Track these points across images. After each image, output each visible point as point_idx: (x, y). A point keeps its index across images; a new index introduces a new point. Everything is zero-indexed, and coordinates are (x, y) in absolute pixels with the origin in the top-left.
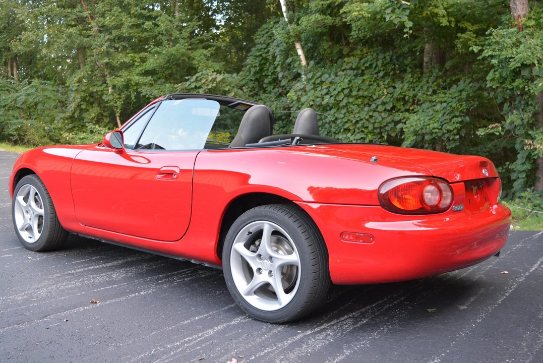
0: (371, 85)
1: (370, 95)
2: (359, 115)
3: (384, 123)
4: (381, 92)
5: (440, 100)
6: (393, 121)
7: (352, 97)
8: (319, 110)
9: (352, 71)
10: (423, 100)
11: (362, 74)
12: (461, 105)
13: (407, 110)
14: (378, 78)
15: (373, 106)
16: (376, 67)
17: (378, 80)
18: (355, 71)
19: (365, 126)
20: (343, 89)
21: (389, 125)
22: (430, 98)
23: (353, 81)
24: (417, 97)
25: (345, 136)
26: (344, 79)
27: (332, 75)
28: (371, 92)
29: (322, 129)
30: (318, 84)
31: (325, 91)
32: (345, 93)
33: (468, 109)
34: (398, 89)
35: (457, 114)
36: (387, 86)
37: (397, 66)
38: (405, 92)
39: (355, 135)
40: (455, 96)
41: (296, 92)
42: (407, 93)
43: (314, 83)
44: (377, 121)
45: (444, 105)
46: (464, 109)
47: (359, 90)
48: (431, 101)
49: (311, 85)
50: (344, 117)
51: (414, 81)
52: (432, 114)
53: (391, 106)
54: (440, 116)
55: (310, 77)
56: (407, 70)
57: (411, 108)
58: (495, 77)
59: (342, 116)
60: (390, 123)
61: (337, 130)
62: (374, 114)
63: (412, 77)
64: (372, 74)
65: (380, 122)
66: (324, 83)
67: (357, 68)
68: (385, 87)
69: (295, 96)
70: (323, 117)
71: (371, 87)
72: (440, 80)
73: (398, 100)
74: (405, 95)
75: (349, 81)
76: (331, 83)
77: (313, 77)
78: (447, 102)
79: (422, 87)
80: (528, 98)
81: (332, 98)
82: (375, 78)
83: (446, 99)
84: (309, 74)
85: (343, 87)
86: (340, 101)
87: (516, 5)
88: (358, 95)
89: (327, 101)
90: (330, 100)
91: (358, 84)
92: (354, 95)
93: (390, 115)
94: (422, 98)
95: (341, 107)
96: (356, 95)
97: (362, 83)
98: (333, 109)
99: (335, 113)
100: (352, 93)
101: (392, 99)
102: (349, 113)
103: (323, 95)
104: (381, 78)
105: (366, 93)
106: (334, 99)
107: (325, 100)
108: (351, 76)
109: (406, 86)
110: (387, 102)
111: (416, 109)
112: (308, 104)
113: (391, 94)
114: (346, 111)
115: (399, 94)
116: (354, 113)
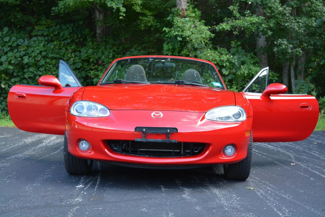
0: (60, 49)
1: (61, 57)
4: (69, 55)
7: (48, 58)
8: (16, 68)
9: (43, 38)
10: (106, 62)
11: (52, 41)
13: (91, 69)
14: (65, 44)
16: (63, 36)
17: (65, 45)
18: (46, 38)
20: (41, 52)
23: (46, 45)
24: (102, 59)
26: (38, 44)
27: (26, 40)
28: (62, 55)
30: (14, 47)
31: (23, 53)
32: (43, 55)
34: (82, 53)
36: (73, 51)
37: (80, 35)
38: (91, 55)
42: (92, 56)
43: (10, 46)
47: (51, 53)
49: (8, 48)
51: (95, 47)
53: (80, 65)
55: (7, 40)
56: (87, 39)
57: (93, 68)
58: (169, 48)
63: (93, 44)
64: (60, 41)
66: (20, 47)
67: (48, 35)
70: (20, 74)
71: (60, 51)
72: (115, 48)
73: (83, 61)
74: (91, 58)
75: (43, 45)
76: (28, 46)
77: (9, 41)
79: (103, 53)
81: (30, 59)
82: (64, 44)
84: (5, 38)
85: (40, 50)
86: (38, 61)
87: (181, 2)
88: (53, 57)
89: (28, 61)
90: (29, 60)
91: (50, 48)
92: (50, 56)
93: (79, 73)
94: (105, 61)
95: (40, 65)
96: (52, 57)
97: (55, 47)
98: (31, 67)
99: (34, 70)
100: (48, 55)
101: (80, 60)
102: (46, 71)
103: (22, 55)
104: (68, 44)
105: (58, 55)
106: (33, 59)
107: (26, 60)
108: (43, 42)
109: (91, 51)
110: (77, 62)
111: (100, 68)
112: (7, 63)
113: (78, 56)
114: (44, 69)
115: (86, 56)
116: (50, 71)
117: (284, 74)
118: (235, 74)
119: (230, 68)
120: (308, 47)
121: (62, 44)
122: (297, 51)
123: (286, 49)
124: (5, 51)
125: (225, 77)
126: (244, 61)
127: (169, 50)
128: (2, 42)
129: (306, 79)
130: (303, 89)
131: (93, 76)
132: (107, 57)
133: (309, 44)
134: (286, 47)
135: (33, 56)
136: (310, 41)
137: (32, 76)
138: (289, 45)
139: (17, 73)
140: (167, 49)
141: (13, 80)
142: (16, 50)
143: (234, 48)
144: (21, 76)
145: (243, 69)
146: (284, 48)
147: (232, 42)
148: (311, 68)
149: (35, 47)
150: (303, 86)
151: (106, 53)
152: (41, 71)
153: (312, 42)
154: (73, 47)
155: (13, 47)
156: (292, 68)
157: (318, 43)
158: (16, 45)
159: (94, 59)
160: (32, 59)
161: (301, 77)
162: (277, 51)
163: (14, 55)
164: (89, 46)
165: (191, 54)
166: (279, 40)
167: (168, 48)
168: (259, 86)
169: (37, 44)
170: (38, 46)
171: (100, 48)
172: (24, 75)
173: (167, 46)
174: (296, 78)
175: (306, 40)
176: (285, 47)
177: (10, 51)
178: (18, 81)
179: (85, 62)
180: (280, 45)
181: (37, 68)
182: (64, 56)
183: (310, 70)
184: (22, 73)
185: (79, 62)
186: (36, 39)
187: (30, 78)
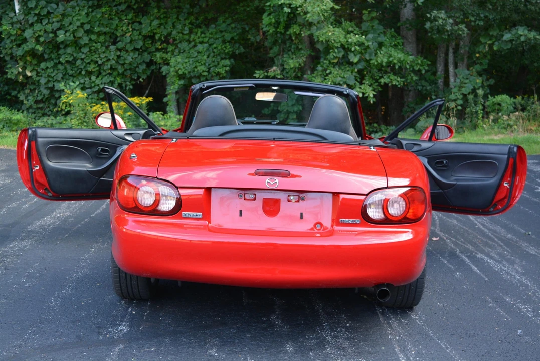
0: (112, 19)
1: (112, 31)
2: (105, 55)
3: (134, 63)
4: (125, 28)
5: (201, 39)
6: (144, 61)
7: (93, 33)
8: (47, 47)
9: (85, 1)
10: (179, 39)
11: (99, 6)
12: (225, 47)
13: (158, 50)
14: (119, 12)
15: (120, 45)
18: (90, 2)
19: (113, 67)
20: (83, 24)
21: (140, 66)
22: (186, 37)
23: (90, 14)
24: (172, 36)
25: (87, 79)
26: (79, 11)
27: (60, 4)
28: (113, 27)
29: (54, 70)
30: (44, 15)
31: (56, 25)
32: (86, 29)
33: (234, 52)
34: (144, 25)
35: (223, 56)
36: (131, 21)
38: (156, 29)
39: (102, 79)
40: (218, 36)
41: (12, 24)
42: (158, 31)
43: (38, 14)
44: (127, 62)
45: (206, 45)
46: (230, 51)
47: (98, 26)
48: (189, 41)
49: (34, 17)
50: (87, 56)
51: (162, 16)
52: (196, 56)
53: (141, 43)
54: (205, 57)
55: (33, 6)
56: (150, 3)
57: (160, 47)
59: (83, 56)
60: (140, 64)
61: (76, 72)
62: (122, 54)
63: (159, 12)
64: (110, 6)
65: (130, 64)
66: (52, 15)
68: (129, 23)
69: (11, 30)
70: (53, 56)
71: (111, 21)
72: (192, 17)
73: (146, 37)
74: (156, 33)
75: (86, 13)
76: (63, 15)
77: (36, 6)
78: (210, 43)
79: (174, 26)
80: (298, 42)
81: (68, 34)
82: (116, 11)
83: (207, 39)
84: (30, 2)
85: (82, 21)
86: (80, 38)
88: (101, 31)
89: (64, 38)
90: (66, 36)
91: (97, 17)
92: (97, 31)
93: (139, 55)
94: (178, 37)
95: (81, 44)
96: (99, 32)
97: (102, 16)
98: (69, 47)
99: (73, 52)
100: (94, 28)
101: (140, 37)
102: (91, 53)
103: (55, 29)
104: (122, 11)
105: (108, 28)
106: (72, 35)
107: (60, 36)
108: (86, 7)
109: (156, 23)
110: (135, 40)
111: (171, 48)
112: (33, 40)
113: (137, 30)
114: (88, 50)
115: (149, 31)
116: (97, 52)
117: (439, 59)
118: (368, 61)
119: (361, 53)
120: (475, 21)
121: (114, 11)
122: (459, 29)
123: (444, 25)
124: (30, 22)
125: (352, 66)
126: (382, 42)
127: (271, 25)
128: (25, 8)
129: (471, 69)
130: (465, 83)
131: (159, 61)
132: (180, 31)
133: (478, 18)
134: (444, 22)
135: (71, 30)
136: (479, 13)
137: (70, 59)
138: (447, 19)
139: (49, 54)
140: (267, 23)
141: (43, 65)
142: (46, 21)
143: (367, 21)
144: (56, 59)
145: (380, 55)
146: (441, 24)
147: (364, 11)
148: (479, 52)
149: (73, 17)
150: (467, 79)
151: (178, 27)
152: (83, 53)
153: (482, 15)
154: (130, 16)
155: (41, 15)
156: (451, 51)
157: (491, 17)
158: (45, 13)
159: (161, 35)
160: (70, 35)
161: (463, 64)
162: (431, 28)
163: (43, 27)
164: (153, 14)
165: (304, 33)
166: (434, 11)
167: (270, 21)
168: (402, 80)
169: (77, 12)
170: (78, 15)
171: (169, 18)
172: (59, 58)
173: (268, 18)
174: (456, 67)
175: (473, 12)
176: (442, 22)
177: (37, 21)
178: (51, 67)
179: (148, 39)
180: (435, 19)
181: (77, 48)
182: (117, 30)
183: (478, 55)
184: (56, 54)
185: (139, 39)
186: (75, 4)
187: (67, 62)
